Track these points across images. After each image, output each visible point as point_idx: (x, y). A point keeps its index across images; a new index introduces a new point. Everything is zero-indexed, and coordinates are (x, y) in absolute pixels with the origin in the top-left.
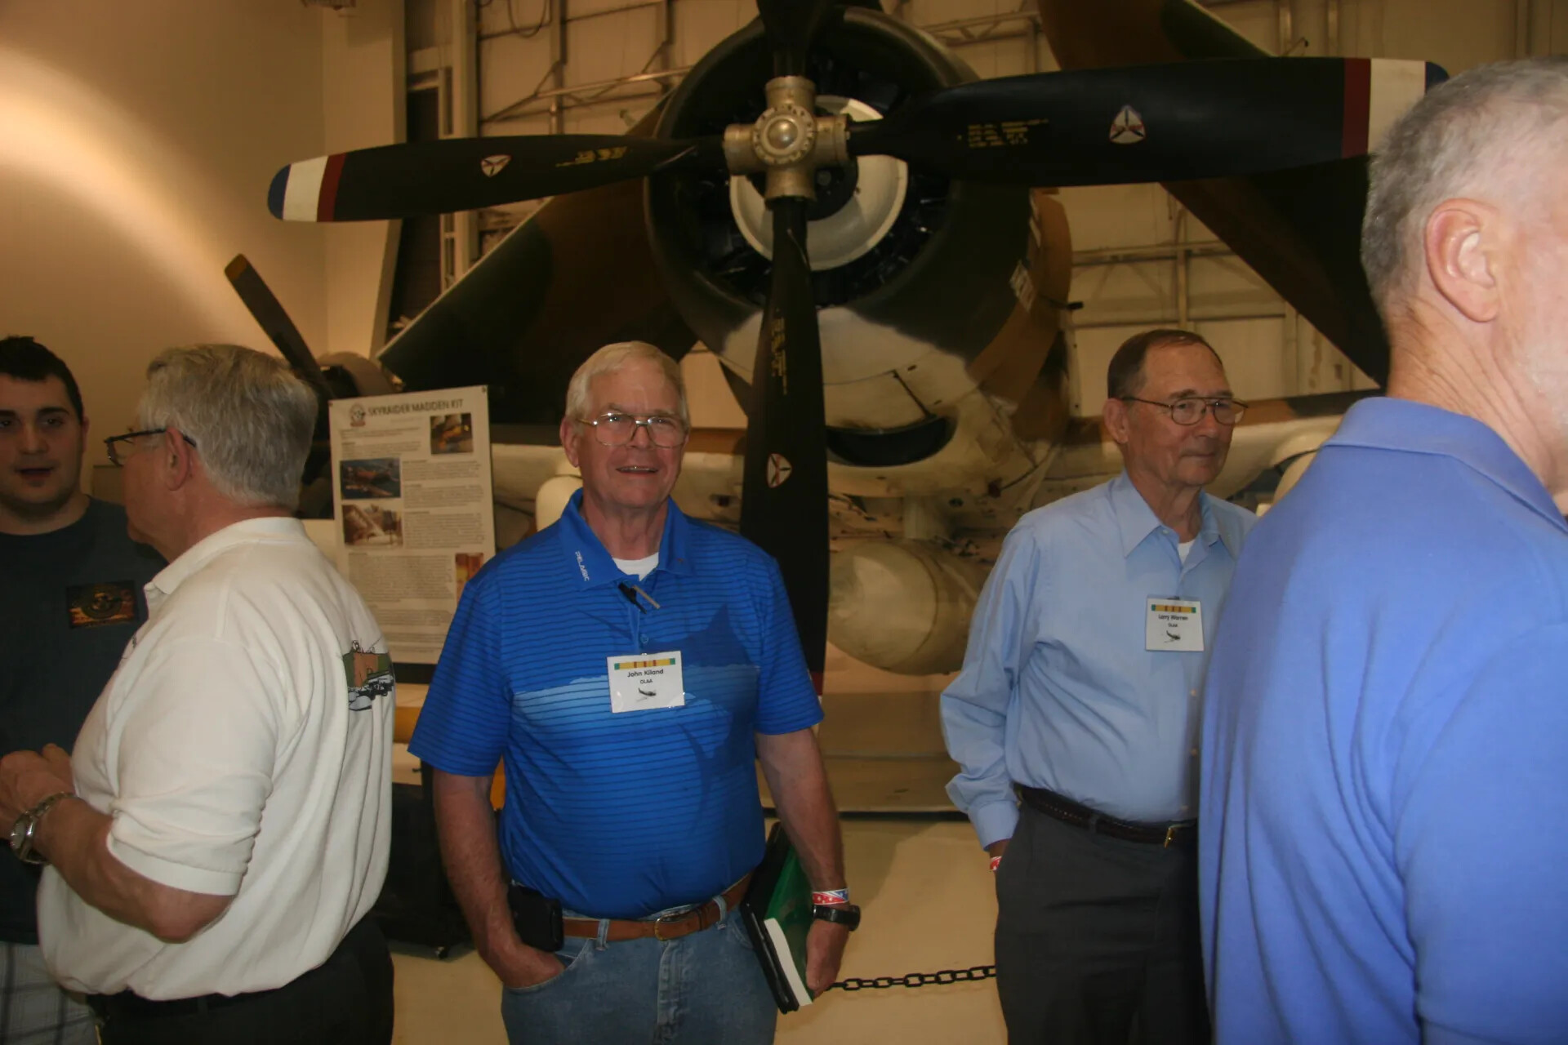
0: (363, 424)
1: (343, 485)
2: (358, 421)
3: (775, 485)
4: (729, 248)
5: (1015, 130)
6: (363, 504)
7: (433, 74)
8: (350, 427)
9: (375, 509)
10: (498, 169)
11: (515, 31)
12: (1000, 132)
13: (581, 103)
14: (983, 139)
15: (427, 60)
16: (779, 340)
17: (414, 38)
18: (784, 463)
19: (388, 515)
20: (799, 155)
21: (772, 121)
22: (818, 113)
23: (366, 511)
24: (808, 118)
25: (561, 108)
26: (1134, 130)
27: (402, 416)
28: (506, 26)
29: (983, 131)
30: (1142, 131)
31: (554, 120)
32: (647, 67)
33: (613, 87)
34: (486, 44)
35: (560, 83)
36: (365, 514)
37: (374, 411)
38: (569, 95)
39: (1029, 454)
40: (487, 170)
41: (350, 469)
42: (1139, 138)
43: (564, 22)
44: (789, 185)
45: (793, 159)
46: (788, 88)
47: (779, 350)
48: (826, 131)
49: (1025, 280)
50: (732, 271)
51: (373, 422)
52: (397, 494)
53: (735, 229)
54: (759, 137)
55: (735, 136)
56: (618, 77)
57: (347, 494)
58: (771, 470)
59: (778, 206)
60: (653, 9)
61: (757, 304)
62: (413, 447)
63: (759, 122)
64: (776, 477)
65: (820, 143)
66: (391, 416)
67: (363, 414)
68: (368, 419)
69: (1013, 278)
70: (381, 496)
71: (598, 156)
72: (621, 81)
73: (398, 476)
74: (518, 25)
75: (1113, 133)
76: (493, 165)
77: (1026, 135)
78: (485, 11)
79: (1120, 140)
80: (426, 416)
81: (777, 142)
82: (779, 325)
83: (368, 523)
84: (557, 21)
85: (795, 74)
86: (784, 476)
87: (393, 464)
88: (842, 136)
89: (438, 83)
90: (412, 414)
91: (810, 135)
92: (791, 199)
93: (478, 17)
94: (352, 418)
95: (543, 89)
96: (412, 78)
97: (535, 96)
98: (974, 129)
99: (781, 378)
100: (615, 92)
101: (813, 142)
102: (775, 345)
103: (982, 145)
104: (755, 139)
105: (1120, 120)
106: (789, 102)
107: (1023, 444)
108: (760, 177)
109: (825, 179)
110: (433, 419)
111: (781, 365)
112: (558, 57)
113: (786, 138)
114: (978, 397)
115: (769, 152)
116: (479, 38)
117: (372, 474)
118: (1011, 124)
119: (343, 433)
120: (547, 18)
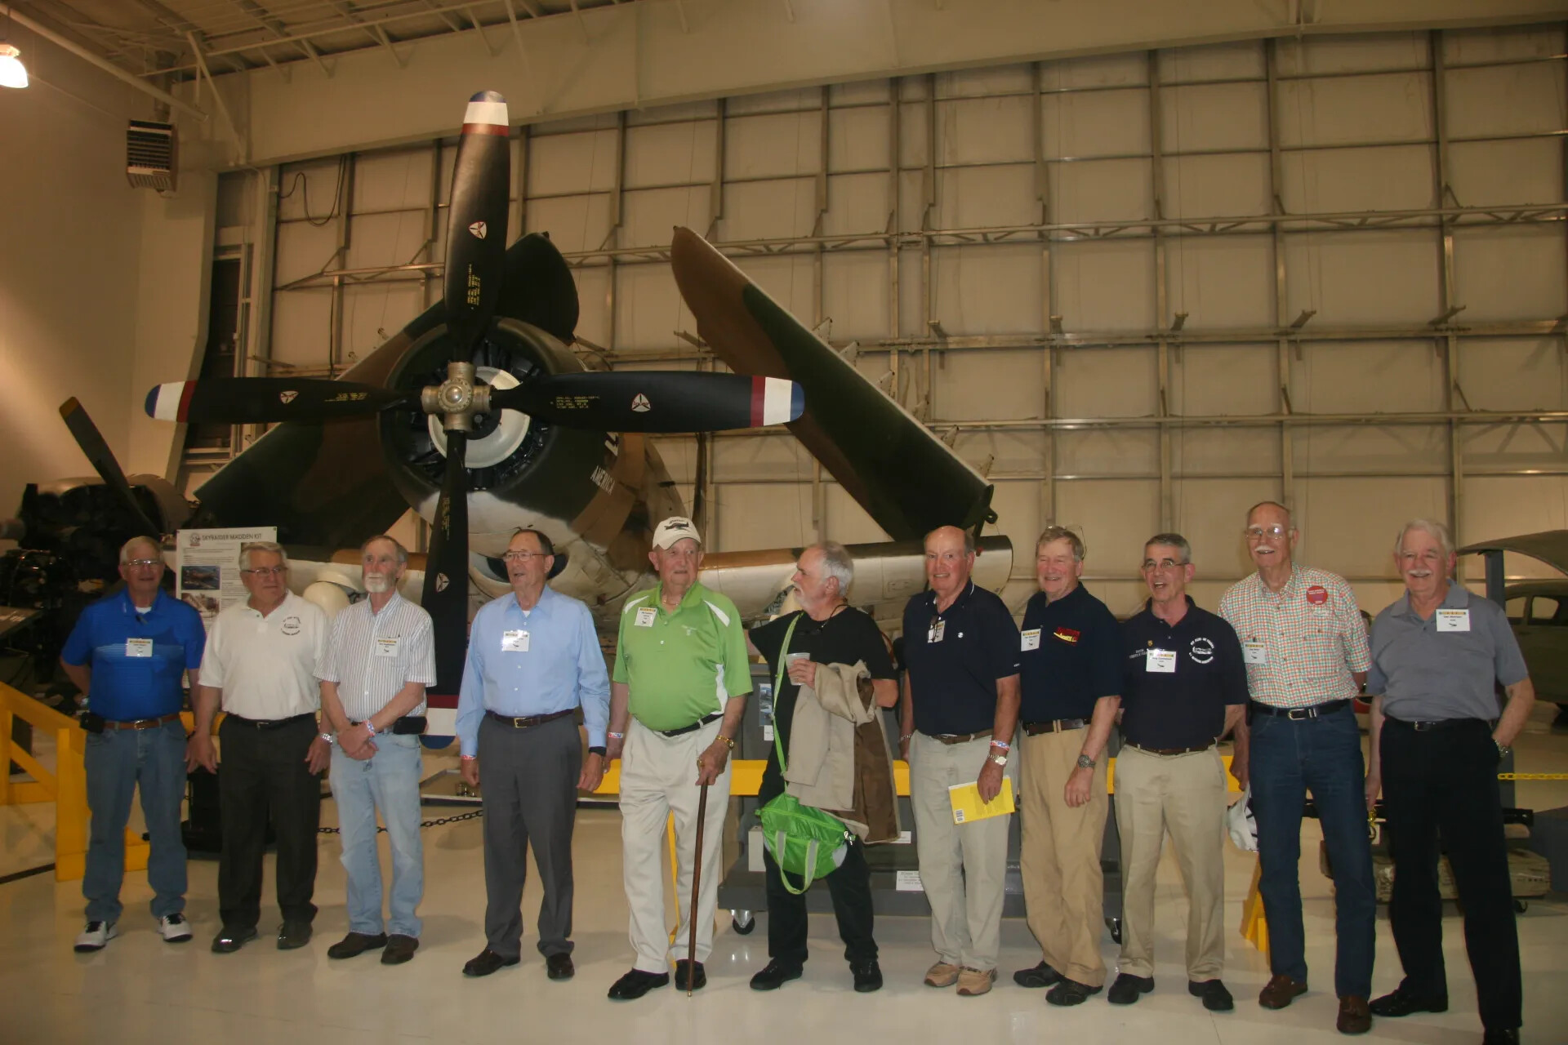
0: (198, 545)
1: (183, 580)
2: (195, 543)
3: (440, 590)
4: (429, 449)
5: (582, 401)
6: (195, 593)
7: (237, 248)
8: (189, 547)
9: (203, 596)
10: (290, 399)
11: (309, 219)
12: (573, 400)
13: (358, 282)
14: (565, 404)
15: (232, 236)
16: (447, 509)
17: (223, 216)
18: (445, 578)
19: (211, 600)
20: (462, 407)
21: (449, 387)
22: (478, 382)
23: (197, 597)
24: (468, 387)
25: (342, 284)
26: (644, 405)
27: (220, 541)
28: (303, 215)
29: (564, 400)
30: (649, 406)
31: (336, 294)
32: (415, 258)
33: (382, 273)
34: (283, 227)
35: (343, 266)
36: (197, 600)
37: (206, 538)
38: (350, 276)
39: (622, 578)
40: (284, 400)
41: (188, 571)
42: (646, 410)
43: (349, 216)
44: (458, 424)
45: (459, 409)
46: (461, 368)
47: (447, 515)
48: (478, 394)
49: (604, 476)
50: (430, 463)
51: (204, 544)
52: (217, 587)
53: (431, 440)
54: (441, 395)
55: (428, 394)
56: (390, 265)
57: (184, 586)
58: (438, 582)
59: (450, 433)
60: (422, 213)
61: (437, 486)
62: (229, 560)
63: (442, 387)
64: (440, 586)
65: (474, 400)
66: (216, 541)
67: (199, 539)
68: (201, 542)
69: (594, 476)
70: (206, 589)
71: (350, 397)
72: (393, 268)
73: (218, 577)
74: (311, 215)
75: (633, 406)
76: (288, 397)
77: (587, 403)
78: (285, 201)
79: (637, 410)
80: (239, 542)
81: (450, 398)
82: (447, 501)
83: (198, 605)
84: (344, 215)
85: (464, 361)
86: (445, 585)
87: (216, 570)
88: (487, 399)
89: (241, 255)
90: (229, 541)
91: (469, 396)
92: (457, 431)
93: (278, 206)
94: (191, 541)
95: (327, 269)
96: (218, 249)
97: (321, 274)
98: (559, 399)
99: (445, 531)
100: (388, 276)
101: (471, 400)
102: (444, 512)
103: (564, 407)
104: (439, 397)
105: (637, 400)
106: (460, 376)
107: (617, 571)
108: (443, 416)
109: (479, 419)
110: (242, 544)
111: (446, 524)
112: (343, 244)
113: (457, 397)
114: (581, 543)
115: (445, 405)
116: (278, 222)
117: (200, 575)
118: (579, 398)
119: (185, 550)
120: (336, 212)
